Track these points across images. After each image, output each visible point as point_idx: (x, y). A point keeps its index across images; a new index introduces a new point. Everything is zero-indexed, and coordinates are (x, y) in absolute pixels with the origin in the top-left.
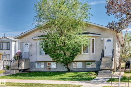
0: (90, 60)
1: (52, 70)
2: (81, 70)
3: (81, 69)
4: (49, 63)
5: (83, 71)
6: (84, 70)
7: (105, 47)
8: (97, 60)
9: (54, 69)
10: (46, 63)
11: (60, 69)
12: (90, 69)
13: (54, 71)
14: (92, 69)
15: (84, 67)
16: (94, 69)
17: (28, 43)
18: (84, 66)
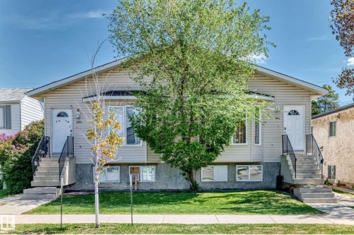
0: (252, 161)
1: (142, 187)
2: (225, 187)
3: (222, 184)
4: (133, 168)
5: (229, 189)
6: (231, 187)
7: (285, 129)
8: (265, 161)
9: (149, 183)
10: (125, 167)
11: (167, 185)
12: (248, 183)
13: (147, 189)
14: (253, 183)
15: (231, 179)
16: (258, 182)
17: (69, 112)
18: (232, 175)
